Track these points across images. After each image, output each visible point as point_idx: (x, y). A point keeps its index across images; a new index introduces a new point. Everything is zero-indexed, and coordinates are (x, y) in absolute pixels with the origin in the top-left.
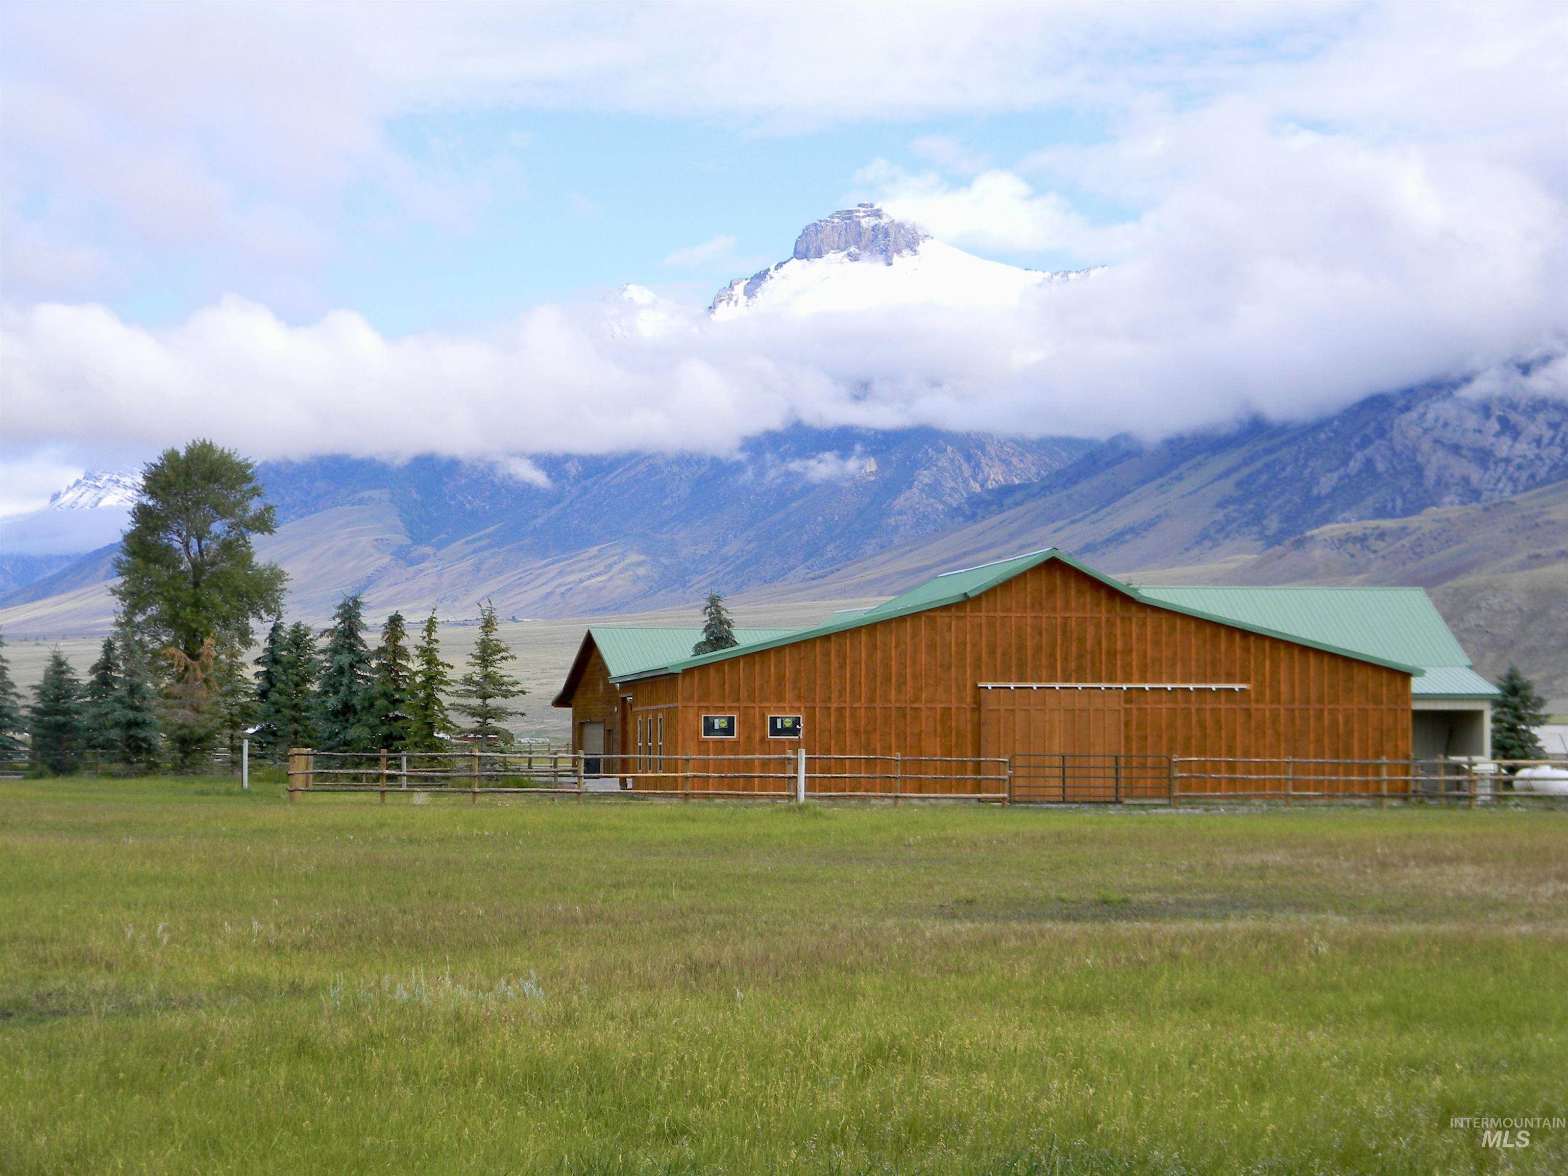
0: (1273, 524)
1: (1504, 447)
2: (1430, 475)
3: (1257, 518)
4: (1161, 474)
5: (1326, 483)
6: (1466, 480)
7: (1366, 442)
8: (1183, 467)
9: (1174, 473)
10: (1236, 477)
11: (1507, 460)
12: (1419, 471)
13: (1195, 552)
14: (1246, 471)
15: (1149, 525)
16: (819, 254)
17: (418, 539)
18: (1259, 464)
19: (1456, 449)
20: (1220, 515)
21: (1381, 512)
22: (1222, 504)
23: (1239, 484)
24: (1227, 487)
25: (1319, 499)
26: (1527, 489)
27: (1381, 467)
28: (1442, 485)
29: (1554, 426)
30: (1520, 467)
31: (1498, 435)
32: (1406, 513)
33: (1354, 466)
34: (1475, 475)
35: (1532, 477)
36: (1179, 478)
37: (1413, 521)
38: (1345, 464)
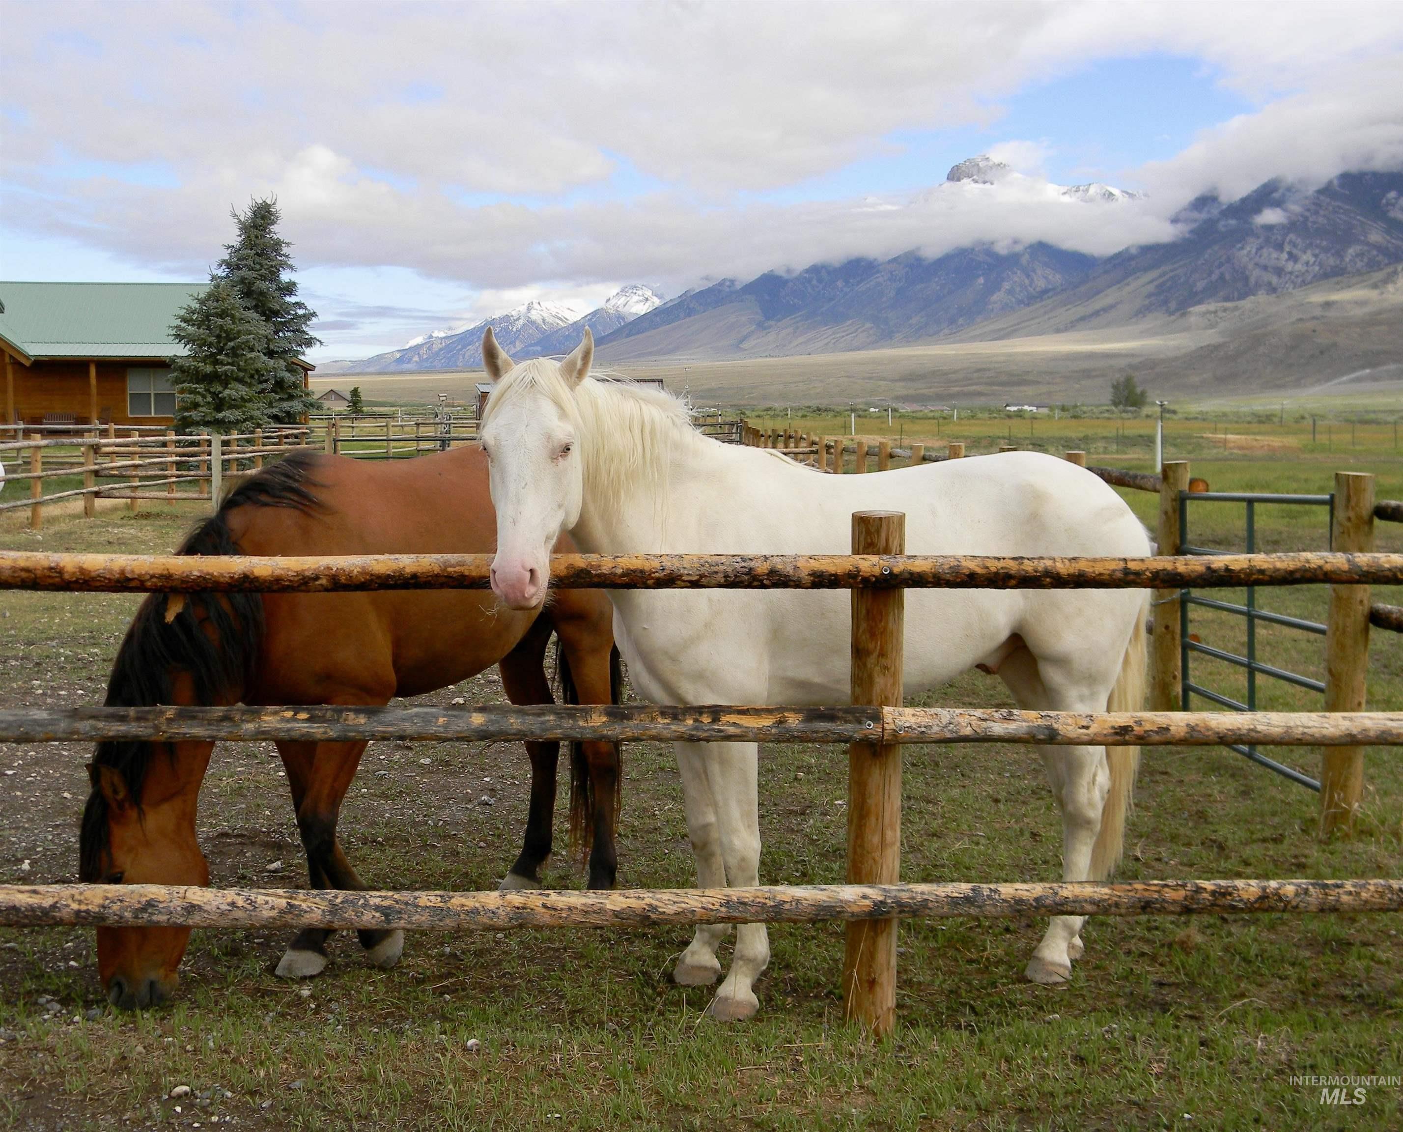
0: (1173, 305)
1: (1290, 266)
2: (1252, 280)
3: (1166, 302)
4: (1118, 282)
5: (1200, 285)
6: (1270, 283)
7: (1221, 265)
8: (1130, 279)
9: (1126, 282)
10: (1156, 283)
11: (1291, 273)
12: (1247, 279)
13: (1134, 320)
14: (1161, 280)
15: (1112, 307)
16: (959, 180)
17: (768, 318)
18: (1167, 277)
19: (1265, 268)
20: (1147, 302)
21: (1227, 299)
22: (1149, 296)
23: (1157, 287)
24: (1151, 288)
25: (1196, 293)
26: (1301, 286)
27: (1228, 277)
28: (1258, 285)
29: (1316, 256)
30: (1297, 277)
31: (1287, 260)
32: (1239, 299)
33: (1214, 277)
34: (1275, 280)
35: (1303, 281)
36: (1128, 284)
37: (1241, 303)
38: (1210, 274)
